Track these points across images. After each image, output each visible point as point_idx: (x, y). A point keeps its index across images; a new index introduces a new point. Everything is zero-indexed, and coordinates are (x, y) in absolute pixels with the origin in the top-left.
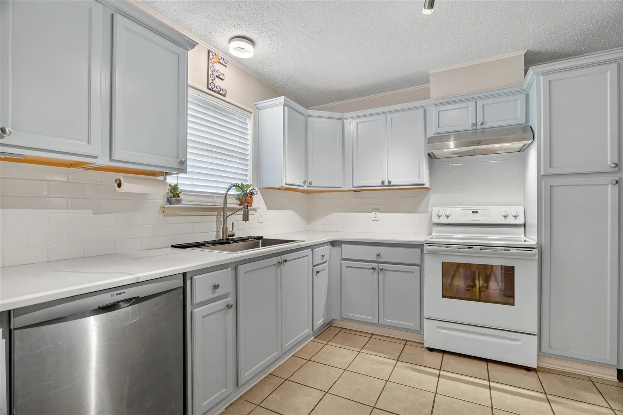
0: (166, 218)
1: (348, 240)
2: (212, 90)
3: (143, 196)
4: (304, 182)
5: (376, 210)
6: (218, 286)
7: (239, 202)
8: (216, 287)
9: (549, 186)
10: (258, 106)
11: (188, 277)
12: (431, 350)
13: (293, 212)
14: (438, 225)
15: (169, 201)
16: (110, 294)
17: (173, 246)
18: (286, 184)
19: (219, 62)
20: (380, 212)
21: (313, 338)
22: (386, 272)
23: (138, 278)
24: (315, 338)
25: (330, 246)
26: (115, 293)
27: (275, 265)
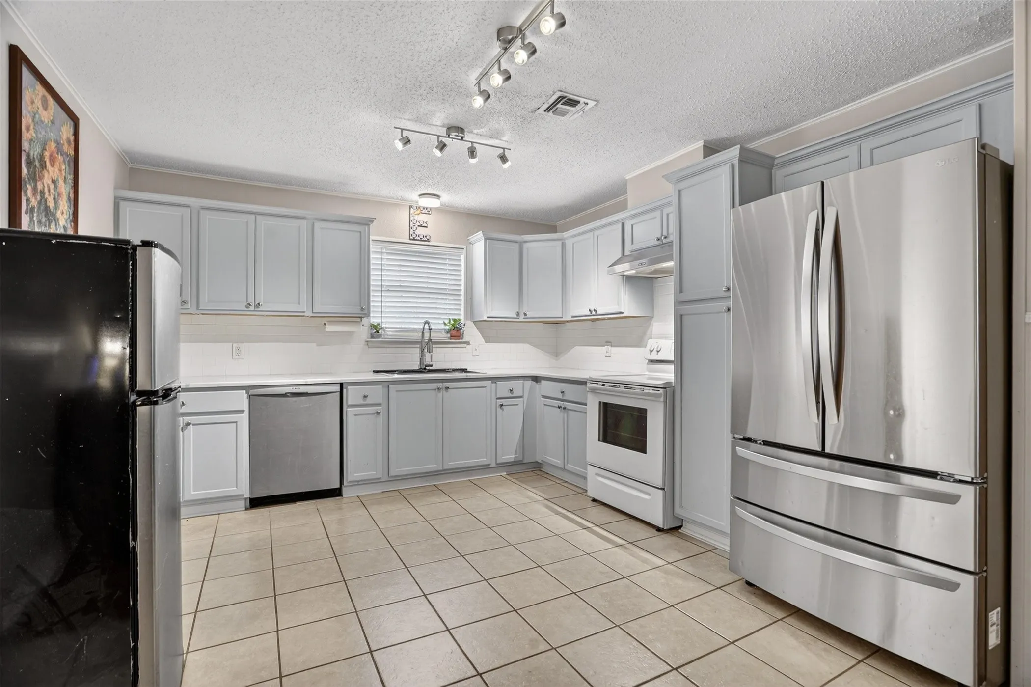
0: (369, 349)
1: (564, 378)
2: (414, 239)
3: (351, 333)
4: (518, 314)
5: (609, 343)
6: (367, 396)
7: (449, 335)
8: (365, 397)
9: (679, 315)
10: (471, 240)
11: (344, 386)
12: (594, 500)
13: (528, 345)
14: (652, 362)
15: (372, 337)
16: (292, 388)
17: (374, 371)
18: (488, 317)
19: (422, 213)
20: (611, 346)
21: (505, 474)
22: (570, 412)
23: (307, 382)
24: (507, 474)
25: (531, 381)
26: (294, 388)
27: (435, 390)
